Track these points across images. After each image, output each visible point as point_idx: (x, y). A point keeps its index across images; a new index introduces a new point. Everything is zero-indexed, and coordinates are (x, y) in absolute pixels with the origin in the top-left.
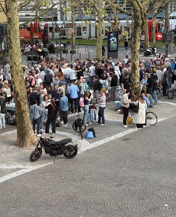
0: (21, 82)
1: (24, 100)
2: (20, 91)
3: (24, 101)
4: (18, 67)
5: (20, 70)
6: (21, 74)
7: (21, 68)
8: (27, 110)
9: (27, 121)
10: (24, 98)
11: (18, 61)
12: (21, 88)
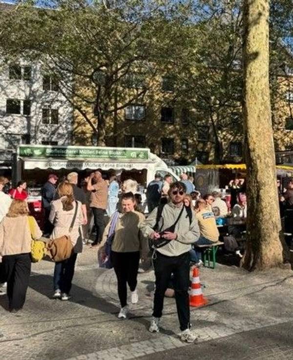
0: (261, 117)
1: (265, 159)
2: (257, 136)
3: (266, 161)
4: (258, 81)
5: (262, 90)
6: (263, 99)
7: (264, 86)
8: (270, 183)
9: (269, 208)
10: (264, 153)
11: (257, 69)
12: (260, 129)
